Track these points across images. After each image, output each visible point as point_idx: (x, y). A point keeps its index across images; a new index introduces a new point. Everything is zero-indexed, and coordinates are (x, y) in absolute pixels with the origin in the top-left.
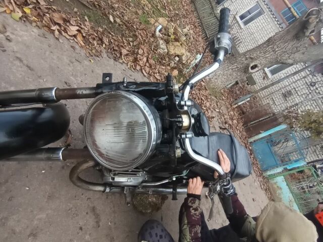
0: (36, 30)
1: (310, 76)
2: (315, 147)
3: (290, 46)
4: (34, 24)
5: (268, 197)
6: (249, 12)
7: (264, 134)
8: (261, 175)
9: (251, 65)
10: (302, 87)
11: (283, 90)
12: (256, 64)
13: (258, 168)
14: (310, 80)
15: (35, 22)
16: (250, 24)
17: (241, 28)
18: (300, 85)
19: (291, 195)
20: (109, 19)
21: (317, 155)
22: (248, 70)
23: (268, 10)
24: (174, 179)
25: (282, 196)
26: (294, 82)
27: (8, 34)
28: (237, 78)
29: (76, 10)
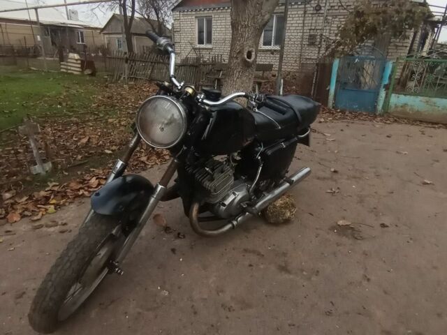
0: (72, 206)
1: (307, 6)
2: (392, 44)
3: (251, 9)
4: (67, 204)
5: (406, 123)
6: (201, 32)
7: (332, 88)
8: (375, 117)
9: (246, 57)
10: (314, 21)
11: (304, 43)
12: (247, 51)
13: (365, 115)
14: (312, 9)
15: (66, 202)
16: (213, 37)
17: (211, 49)
18: (310, 21)
19: (420, 98)
20: (107, 154)
21: (403, 46)
22: (248, 62)
23: (211, 11)
24: (259, 158)
25: (416, 108)
26: (303, 27)
27: (60, 223)
28: (250, 78)
29: (79, 173)
